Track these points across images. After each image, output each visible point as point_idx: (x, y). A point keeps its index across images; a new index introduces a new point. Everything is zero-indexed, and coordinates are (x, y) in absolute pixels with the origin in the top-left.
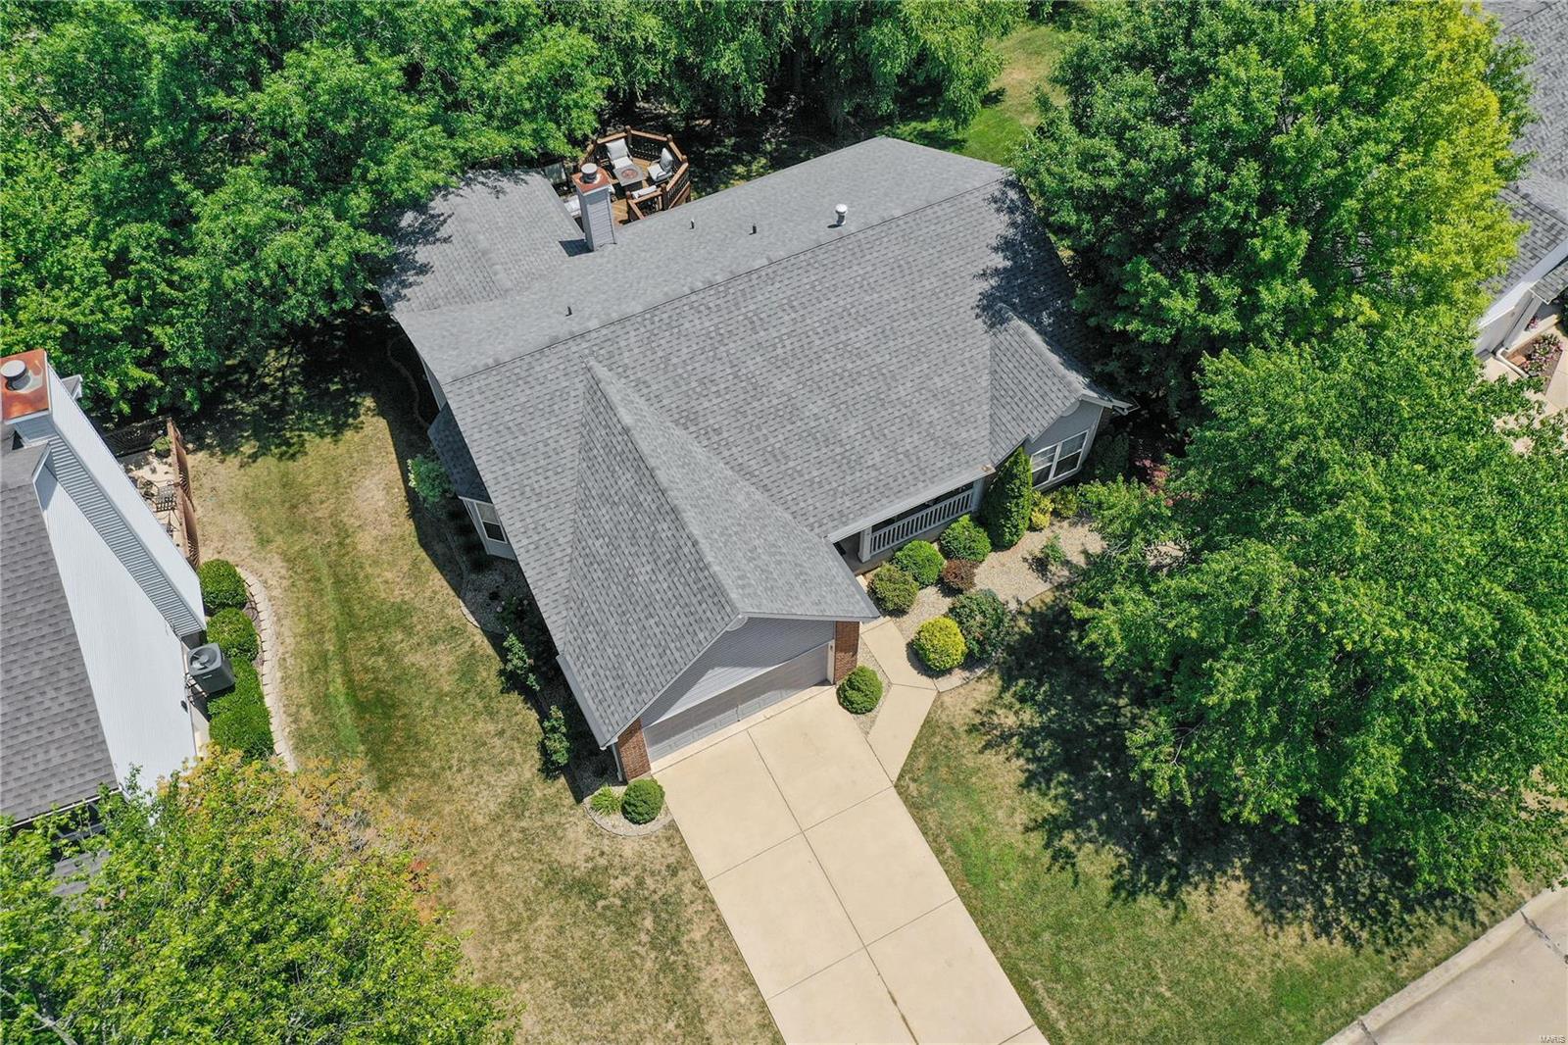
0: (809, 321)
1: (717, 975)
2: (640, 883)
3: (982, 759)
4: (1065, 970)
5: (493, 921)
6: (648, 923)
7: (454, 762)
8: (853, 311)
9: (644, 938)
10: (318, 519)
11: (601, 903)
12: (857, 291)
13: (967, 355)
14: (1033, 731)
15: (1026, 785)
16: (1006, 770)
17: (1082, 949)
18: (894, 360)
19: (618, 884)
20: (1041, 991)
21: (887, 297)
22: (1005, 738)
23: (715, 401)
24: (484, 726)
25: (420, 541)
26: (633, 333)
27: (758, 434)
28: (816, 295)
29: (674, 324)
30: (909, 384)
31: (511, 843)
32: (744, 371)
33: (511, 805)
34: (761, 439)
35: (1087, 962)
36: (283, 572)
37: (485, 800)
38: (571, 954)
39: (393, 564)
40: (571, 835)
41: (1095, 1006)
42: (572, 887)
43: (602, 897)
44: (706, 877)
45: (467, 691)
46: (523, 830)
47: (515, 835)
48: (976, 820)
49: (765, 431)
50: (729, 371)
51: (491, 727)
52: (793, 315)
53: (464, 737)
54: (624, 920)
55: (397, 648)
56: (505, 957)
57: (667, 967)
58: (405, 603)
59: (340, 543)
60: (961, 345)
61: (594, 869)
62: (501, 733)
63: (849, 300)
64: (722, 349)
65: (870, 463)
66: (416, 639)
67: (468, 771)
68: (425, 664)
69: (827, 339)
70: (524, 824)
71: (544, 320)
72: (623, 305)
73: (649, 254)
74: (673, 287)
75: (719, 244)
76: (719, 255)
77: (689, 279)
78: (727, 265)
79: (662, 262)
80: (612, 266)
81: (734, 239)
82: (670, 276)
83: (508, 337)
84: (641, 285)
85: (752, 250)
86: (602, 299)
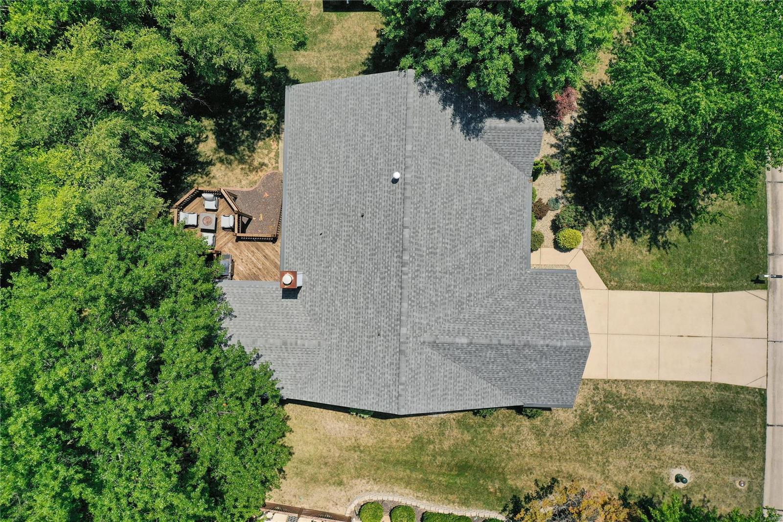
0: (441, 225)
1: (641, 391)
2: (594, 402)
3: (616, 249)
4: (702, 271)
5: (582, 461)
6: (610, 406)
7: (506, 449)
8: (445, 200)
9: (615, 410)
10: (339, 457)
11: (595, 420)
12: (437, 193)
13: (483, 157)
14: (615, 222)
15: (634, 239)
16: (624, 243)
17: (699, 260)
18: (473, 194)
19: (590, 409)
20: (704, 284)
21: (445, 179)
22: (612, 235)
23: (457, 289)
24: (497, 430)
25: (381, 418)
26: (414, 313)
27: (478, 277)
28: (431, 214)
29: (418, 291)
30: (485, 193)
31: (553, 442)
32: (450, 269)
33: (538, 435)
34: (480, 276)
35: (704, 261)
36: (364, 481)
37: (532, 444)
38: (607, 438)
39: (389, 435)
40: (562, 419)
41: (718, 269)
42: (583, 427)
43: (592, 418)
44: (605, 378)
45: (476, 431)
46: (551, 435)
47: (552, 439)
48: (637, 268)
49: (478, 273)
50: (447, 276)
51: (498, 428)
52: (436, 231)
53: (496, 440)
54: (604, 414)
55: (437, 450)
56: (597, 463)
57: (629, 408)
58: (414, 438)
59: (361, 452)
60: (479, 157)
61: (580, 416)
62: (503, 426)
63: (440, 199)
64: (437, 274)
65: (508, 232)
66: (437, 441)
67: (513, 445)
68: (452, 442)
69: (452, 221)
70: (548, 434)
71: (374, 346)
72: (394, 309)
73: (335, 267)
74: (395, 280)
75: (359, 234)
76: (374, 242)
77: (392, 269)
78: (393, 247)
79: (353, 267)
80: (332, 289)
81: (361, 226)
82: (378, 274)
83: (378, 368)
84: (375, 290)
85: (385, 227)
86: (375, 313)
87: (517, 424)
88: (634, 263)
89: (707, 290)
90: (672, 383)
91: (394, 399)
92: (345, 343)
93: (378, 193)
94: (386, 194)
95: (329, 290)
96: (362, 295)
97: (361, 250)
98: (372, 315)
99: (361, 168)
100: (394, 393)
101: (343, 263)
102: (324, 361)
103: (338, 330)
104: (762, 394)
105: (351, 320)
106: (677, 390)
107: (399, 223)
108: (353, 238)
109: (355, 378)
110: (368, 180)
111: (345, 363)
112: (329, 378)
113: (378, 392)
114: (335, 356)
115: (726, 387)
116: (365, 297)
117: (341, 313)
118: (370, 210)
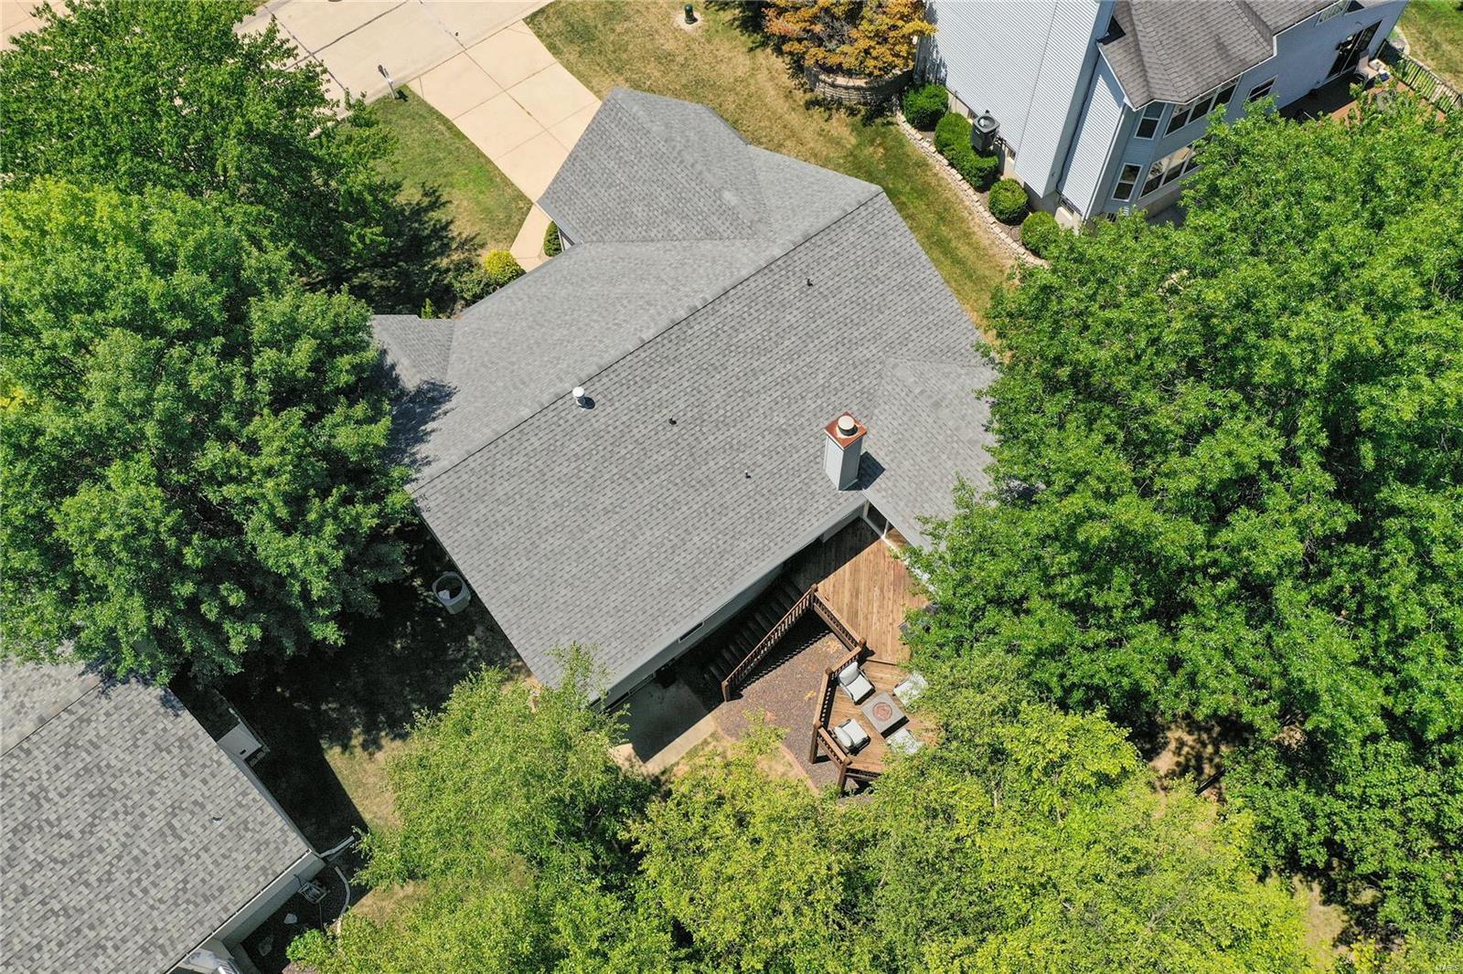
0: (603, 323)
3: (476, 229)
4: (433, 144)
8: (565, 344)
12: (563, 354)
13: (468, 363)
16: (462, 228)
18: (529, 335)
20: (447, 134)
21: (536, 363)
23: (672, 261)
28: (598, 339)
30: (518, 329)
32: (652, 282)
49: (632, 265)
50: (664, 277)
52: (616, 321)
60: (472, 365)
63: (569, 348)
64: (671, 284)
69: (587, 322)
71: (830, 283)
72: (762, 285)
73: (776, 419)
74: (723, 310)
75: (704, 411)
76: (697, 378)
77: (713, 324)
78: (682, 343)
79: (756, 389)
80: (809, 402)
81: (690, 414)
82: (735, 340)
83: (852, 257)
84: (759, 331)
85: (664, 374)
86: (788, 311)
88: (478, 203)
89: (450, 127)
90: (592, 89)
91: (870, 209)
92: (862, 329)
93: (624, 419)
94: (617, 404)
95: (813, 406)
96: (781, 347)
97: (723, 392)
98: (795, 313)
99: (607, 476)
100: (864, 214)
101: (761, 411)
102: (910, 345)
103: (855, 353)
104: (531, 20)
105: (826, 341)
106: (594, 82)
107: (643, 355)
108: (715, 417)
109: (893, 283)
110: (617, 450)
111: (887, 312)
112: (925, 322)
113: (882, 238)
114: (891, 334)
115: (552, 48)
116: (780, 341)
117: (829, 364)
118: (657, 417)
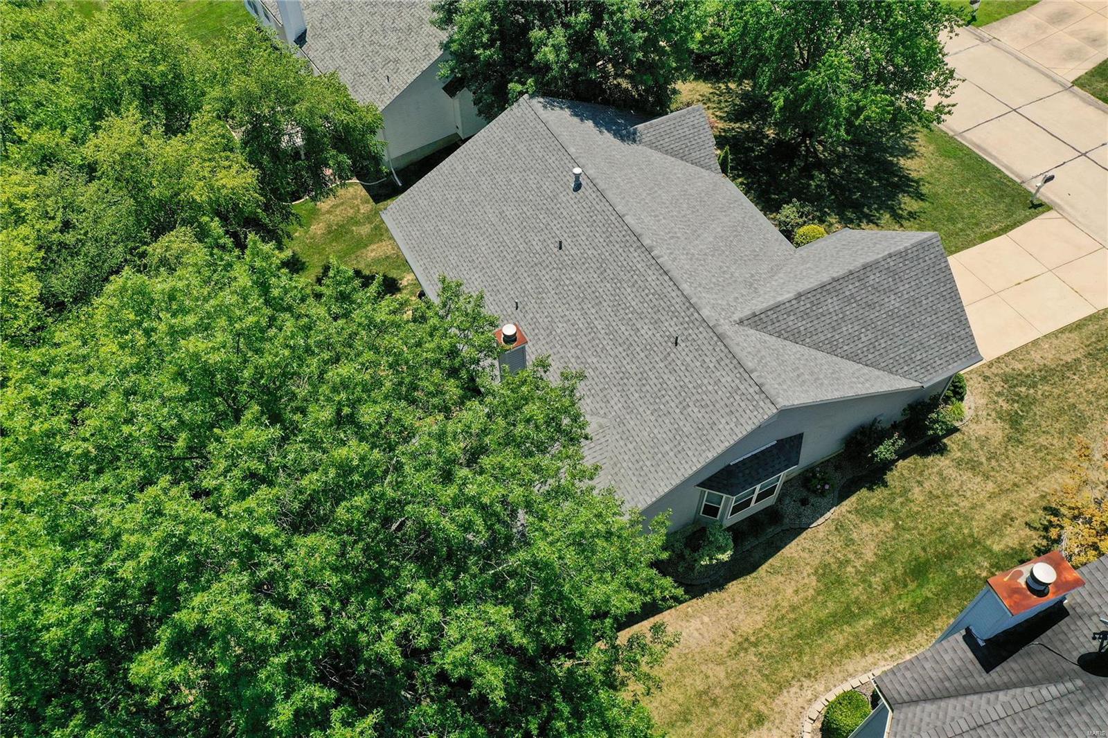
0: (663, 213)
2: (999, 394)
4: (974, 221)
6: (1023, 389)
8: (648, 192)
9: (1032, 391)
11: (1021, 413)
12: (634, 186)
13: (658, 159)
14: (842, 218)
17: (960, 214)
18: (674, 187)
19: (1005, 406)
20: (989, 230)
21: (633, 175)
23: (733, 270)
24: (917, 493)
26: (704, 295)
27: (746, 258)
28: (643, 203)
30: (686, 187)
32: (708, 251)
33: (973, 468)
34: (748, 257)
35: (966, 213)
36: (793, 690)
38: (1058, 426)
39: (777, 591)
40: (983, 433)
41: (986, 213)
43: (1016, 413)
49: (743, 255)
50: (710, 258)
51: (917, 490)
52: (661, 217)
54: (1024, 401)
58: (816, 572)
60: (653, 159)
61: (1000, 418)
62: (920, 483)
63: (642, 191)
64: (697, 256)
65: (741, 219)
67: (955, 500)
68: (872, 545)
69: (671, 209)
70: (983, 460)
71: (679, 363)
72: (673, 302)
73: (560, 325)
74: (650, 273)
75: (568, 268)
76: (594, 260)
77: (639, 266)
78: (622, 245)
79: (585, 307)
80: (572, 351)
81: (566, 258)
82: (625, 285)
83: (705, 381)
84: (633, 304)
85: (597, 235)
86: (651, 327)
87: (935, 470)
89: (998, 233)
90: (1062, 331)
91: (757, 397)
92: (637, 395)
93: (565, 213)
94: (575, 207)
95: (569, 355)
96: (619, 323)
97: (583, 281)
98: (650, 333)
99: (525, 209)
100: (751, 390)
101: (567, 313)
102: (622, 443)
103: (615, 389)
105: (625, 362)
107: (612, 218)
108: (563, 277)
109: (681, 424)
111: (653, 418)
112: (644, 457)
113: (727, 410)
114: (632, 422)
116: (624, 322)
117: (604, 366)
118: (566, 235)
